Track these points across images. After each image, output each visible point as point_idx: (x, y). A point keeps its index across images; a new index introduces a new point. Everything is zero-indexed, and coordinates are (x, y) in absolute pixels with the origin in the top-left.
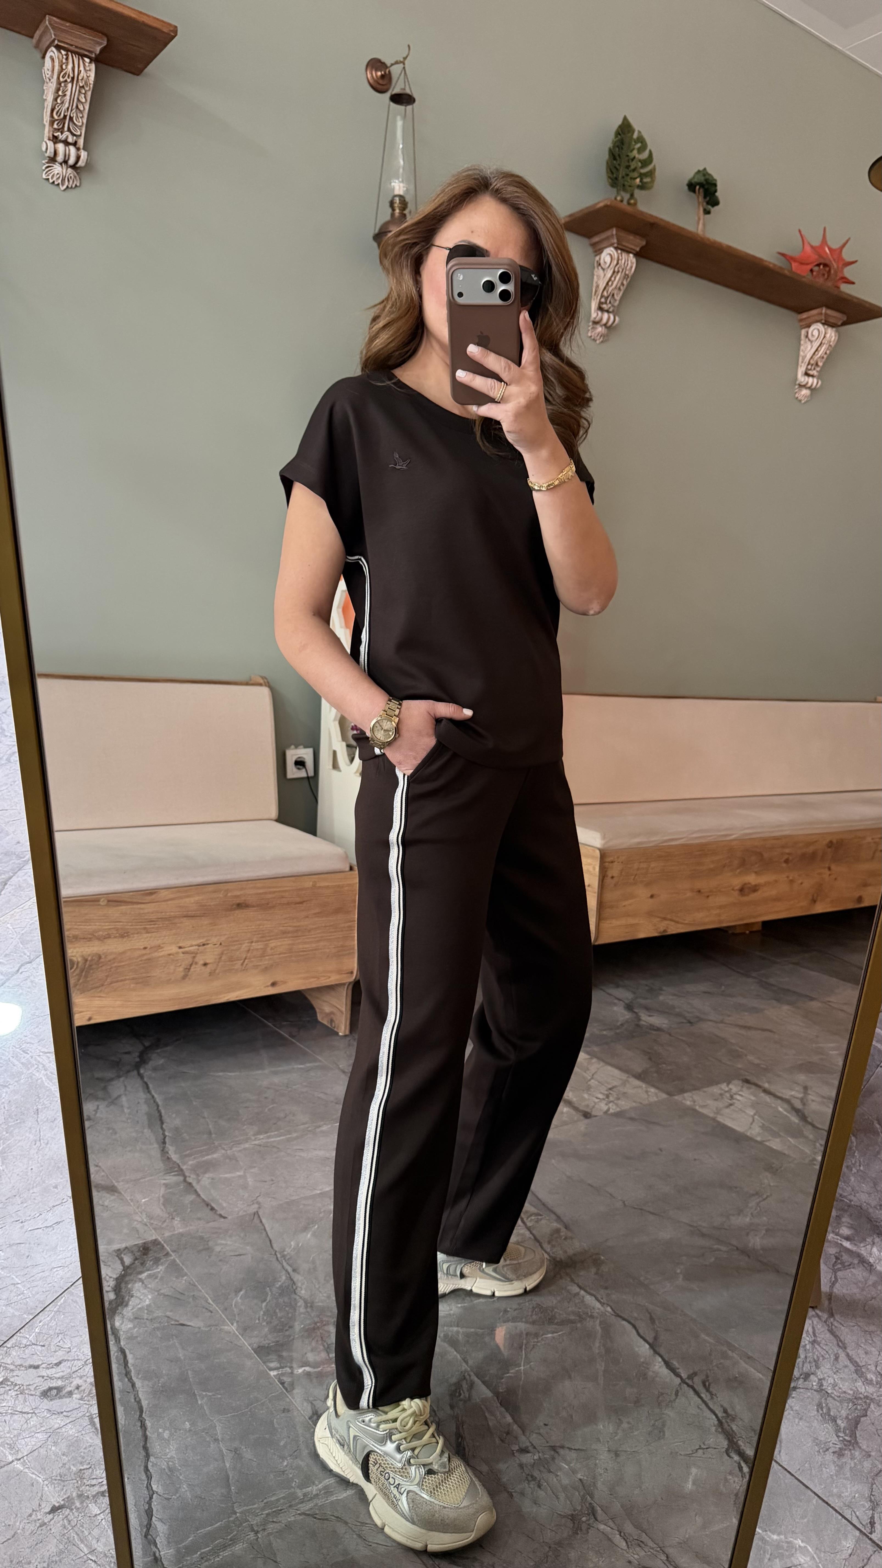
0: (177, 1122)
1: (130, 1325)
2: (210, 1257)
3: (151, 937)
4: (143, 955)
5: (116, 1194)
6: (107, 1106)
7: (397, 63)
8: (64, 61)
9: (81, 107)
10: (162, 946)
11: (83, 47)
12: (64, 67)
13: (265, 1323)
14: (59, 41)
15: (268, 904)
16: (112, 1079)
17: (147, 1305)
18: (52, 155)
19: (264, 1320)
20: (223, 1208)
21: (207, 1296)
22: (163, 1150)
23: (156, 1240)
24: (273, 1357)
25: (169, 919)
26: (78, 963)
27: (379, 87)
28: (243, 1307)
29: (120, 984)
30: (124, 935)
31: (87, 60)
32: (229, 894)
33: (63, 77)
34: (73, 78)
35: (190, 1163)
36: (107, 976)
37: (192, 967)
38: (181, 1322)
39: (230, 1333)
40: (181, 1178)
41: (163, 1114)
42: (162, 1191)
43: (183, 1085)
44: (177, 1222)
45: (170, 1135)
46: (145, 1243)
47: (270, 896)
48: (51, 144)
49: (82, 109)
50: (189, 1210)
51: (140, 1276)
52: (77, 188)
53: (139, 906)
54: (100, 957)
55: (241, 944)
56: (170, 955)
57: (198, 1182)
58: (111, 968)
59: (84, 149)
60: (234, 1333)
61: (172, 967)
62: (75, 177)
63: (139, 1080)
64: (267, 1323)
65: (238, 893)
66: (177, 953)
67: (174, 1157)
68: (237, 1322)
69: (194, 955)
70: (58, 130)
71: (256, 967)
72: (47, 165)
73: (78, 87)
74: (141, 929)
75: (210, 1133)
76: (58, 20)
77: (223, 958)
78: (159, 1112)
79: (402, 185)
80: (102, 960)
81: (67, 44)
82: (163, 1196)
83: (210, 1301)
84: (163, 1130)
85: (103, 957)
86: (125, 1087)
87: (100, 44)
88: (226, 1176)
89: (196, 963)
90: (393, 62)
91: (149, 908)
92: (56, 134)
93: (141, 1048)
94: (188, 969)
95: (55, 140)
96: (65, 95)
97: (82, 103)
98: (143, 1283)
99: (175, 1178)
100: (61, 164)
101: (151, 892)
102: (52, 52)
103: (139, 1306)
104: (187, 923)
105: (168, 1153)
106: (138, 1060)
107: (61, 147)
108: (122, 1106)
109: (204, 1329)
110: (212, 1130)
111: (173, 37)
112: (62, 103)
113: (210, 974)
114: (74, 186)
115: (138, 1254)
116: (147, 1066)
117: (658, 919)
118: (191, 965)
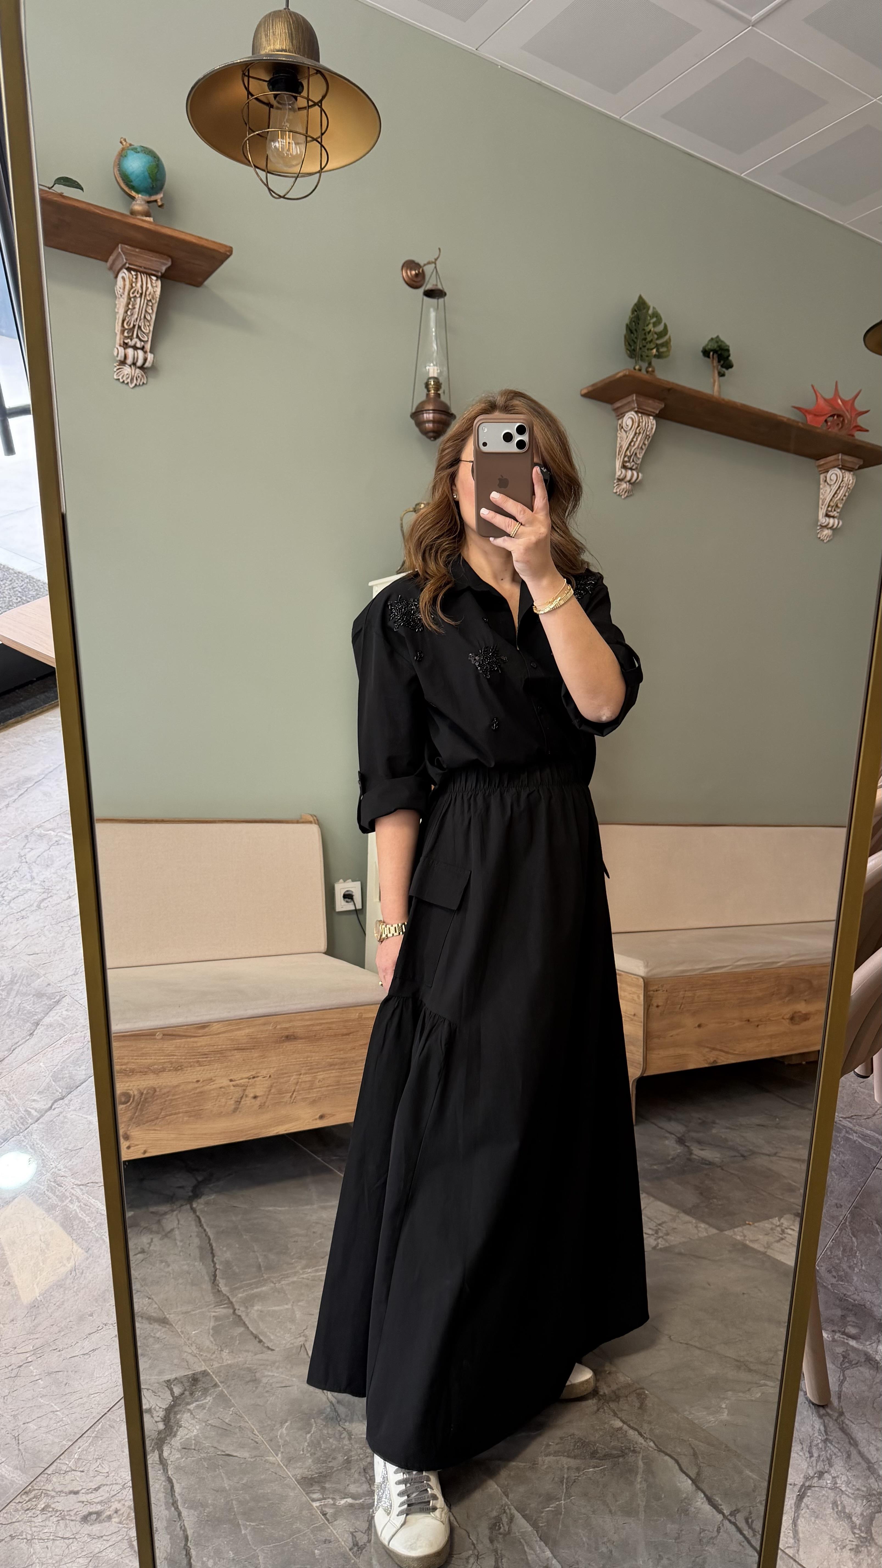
0: (228, 1255)
1: (178, 1456)
2: (257, 1388)
3: (203, 1070)
4: (196, 1088)
5: (168, 1326)
6: (161, 1239)
7: (429, 263)
8: (134, 280)
9: (148, 317)
10: (214, 1078)
11: (152, 268)
12: (134, 285)
13: (308, 1455)
14: (129, 264)
15: (315, 1036)
16: (166, 1213)
17: (195, 1436)
18: (122, 359)
19: (308, 1452)
20: (271, 1341)
21: (253, 1427)
22: (213, 1283)
23: (205, 1371)
24: (316, 1487)
25: (221, 1052)
26: (134, 1096)
27: (414, 283)
28: (287, 1439)
29: (175, 1116)
30: (178, 1068)
31: (154, 278)
32: (278, 1027)
33: (133, 293)
34: (141, 294)
35: (240, 1295)
36: (162, 1109)
37: (243, 1100)
38: (227, 1452)
39: (275, 1464)
40: (231, 1311)
41: (214, 1248)
42: (212, 1324)
43: (234, 1218)
44: (225, 1354)
45: (221, 1268)
46: (194, 1374)
47: (318, 1028)
48: (121, 350)
49: (149, 318)
50: (238, 1342)
51: (189, 1407)
52: (144, 386)
53: (192, 1039)
54: (155, 1091)
55: (289, 1076)
56: (221, 1088)
57: (247, 1315)
58: (165, 1101)
59: (151, 352)
60: (279, 1464)
61: (223, 1100)
62: (143, 376)
63: (191, 1214)
64: (311, 1455)
65: (287, 1025)
66: (229, 1086)
67: (224, 1289)
68: (282, 1453)
69: (243, 1088)
70: (127, 338)
71: (304, 1100)
72: (118, 367)
73: (146, 301)
74: (194, 1062)
75: (259, 1267)
76: (129, 247)
77: (272, 1091)
78: (211, 1245)
79: (436, 368)
80: (157, 1093)
81: (136, 266)
82: (212, 1329)
83: (256, 1432)
84: (215, 1264)
85: (158, 1090)
86: (178, 1221)
87: (165, 264)
88: (274, 1308)
89: (247, 1096)
90: (426, 262)
91: (202, 1042)
92: (126, 341)
93: (195, 1182)
94: (238, 1102)
95: (125, 346)
96: (134, 308)
97: (149, 314)
98: (192, 1414)
99: (225, 1311)
100: (130, 366)
101: (204, 1026)
102: (124, 273)
103: (187, 1437)
104: (238, 1056)
105: (219, 1286)
106: (191, 1194)
107: (130, 351)
108: (175, 1240)
109: (249, 1460)
110: (262, 1264)
111: (228, 256)
112: (132, 314)
113: (260, 1107)
114: (141, 384)
115: (187, 1384)
116: (199, 1201)
117: (707, 1050)
118: (242, 1098)
